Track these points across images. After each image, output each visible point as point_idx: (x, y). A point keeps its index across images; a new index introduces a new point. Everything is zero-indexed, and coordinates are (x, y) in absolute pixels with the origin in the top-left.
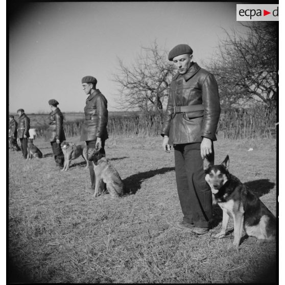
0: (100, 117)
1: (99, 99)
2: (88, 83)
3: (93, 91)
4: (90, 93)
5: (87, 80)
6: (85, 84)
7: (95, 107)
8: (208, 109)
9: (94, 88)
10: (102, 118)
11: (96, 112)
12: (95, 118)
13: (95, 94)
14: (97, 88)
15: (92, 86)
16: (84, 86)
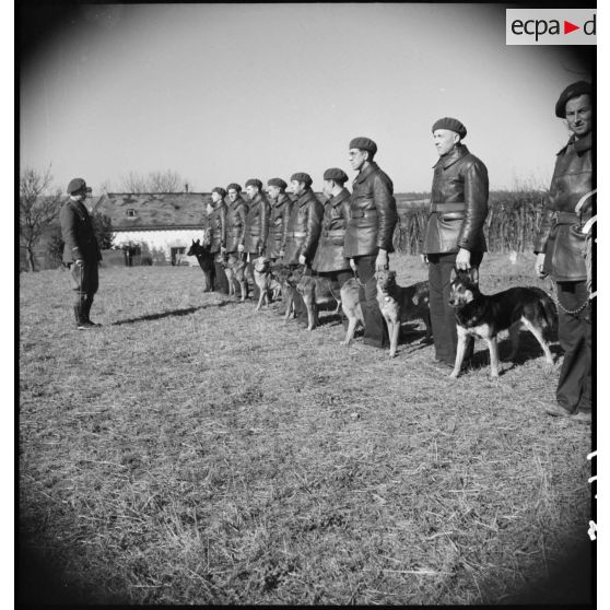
0: (382, 212)
1: (377, 179)
2: (362, 149)
3: (367, 164)
4: (360, 168)
5: (360, 144)
6: (355, 150)
7: (371, 195)
8: (470, 210)
9: (370, 159)
10: (387, 214)
11: (374, 203)
12: (373, 213)
13: (369, 171)
14: (374, 160)
15: (366, 155)
16: (352, 153)
